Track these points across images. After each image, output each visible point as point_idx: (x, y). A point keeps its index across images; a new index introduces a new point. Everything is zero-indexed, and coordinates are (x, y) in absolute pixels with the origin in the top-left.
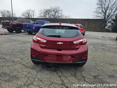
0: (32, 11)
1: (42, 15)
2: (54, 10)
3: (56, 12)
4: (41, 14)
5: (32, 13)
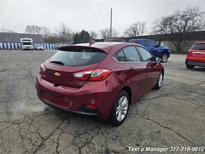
0: (142, 24)
1: (158, 28)
2: (183, 17)
3: (188, 19)
4: (156, 27)
5: (141, 28)
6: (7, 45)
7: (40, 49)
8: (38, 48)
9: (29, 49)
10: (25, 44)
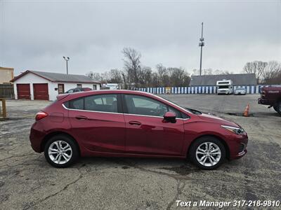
6: (198, 90)
7: (239, 94)
8: (237, 92)
9: (225, 94)
10: (221, 87)
